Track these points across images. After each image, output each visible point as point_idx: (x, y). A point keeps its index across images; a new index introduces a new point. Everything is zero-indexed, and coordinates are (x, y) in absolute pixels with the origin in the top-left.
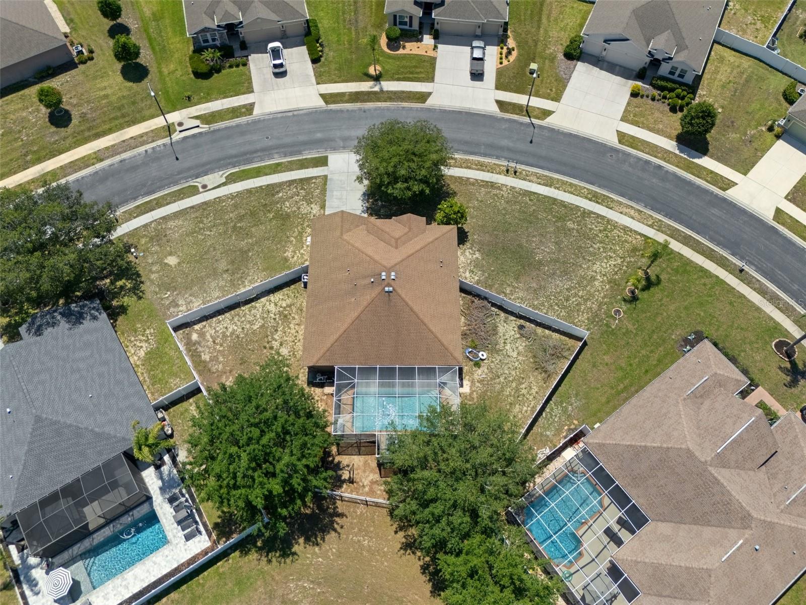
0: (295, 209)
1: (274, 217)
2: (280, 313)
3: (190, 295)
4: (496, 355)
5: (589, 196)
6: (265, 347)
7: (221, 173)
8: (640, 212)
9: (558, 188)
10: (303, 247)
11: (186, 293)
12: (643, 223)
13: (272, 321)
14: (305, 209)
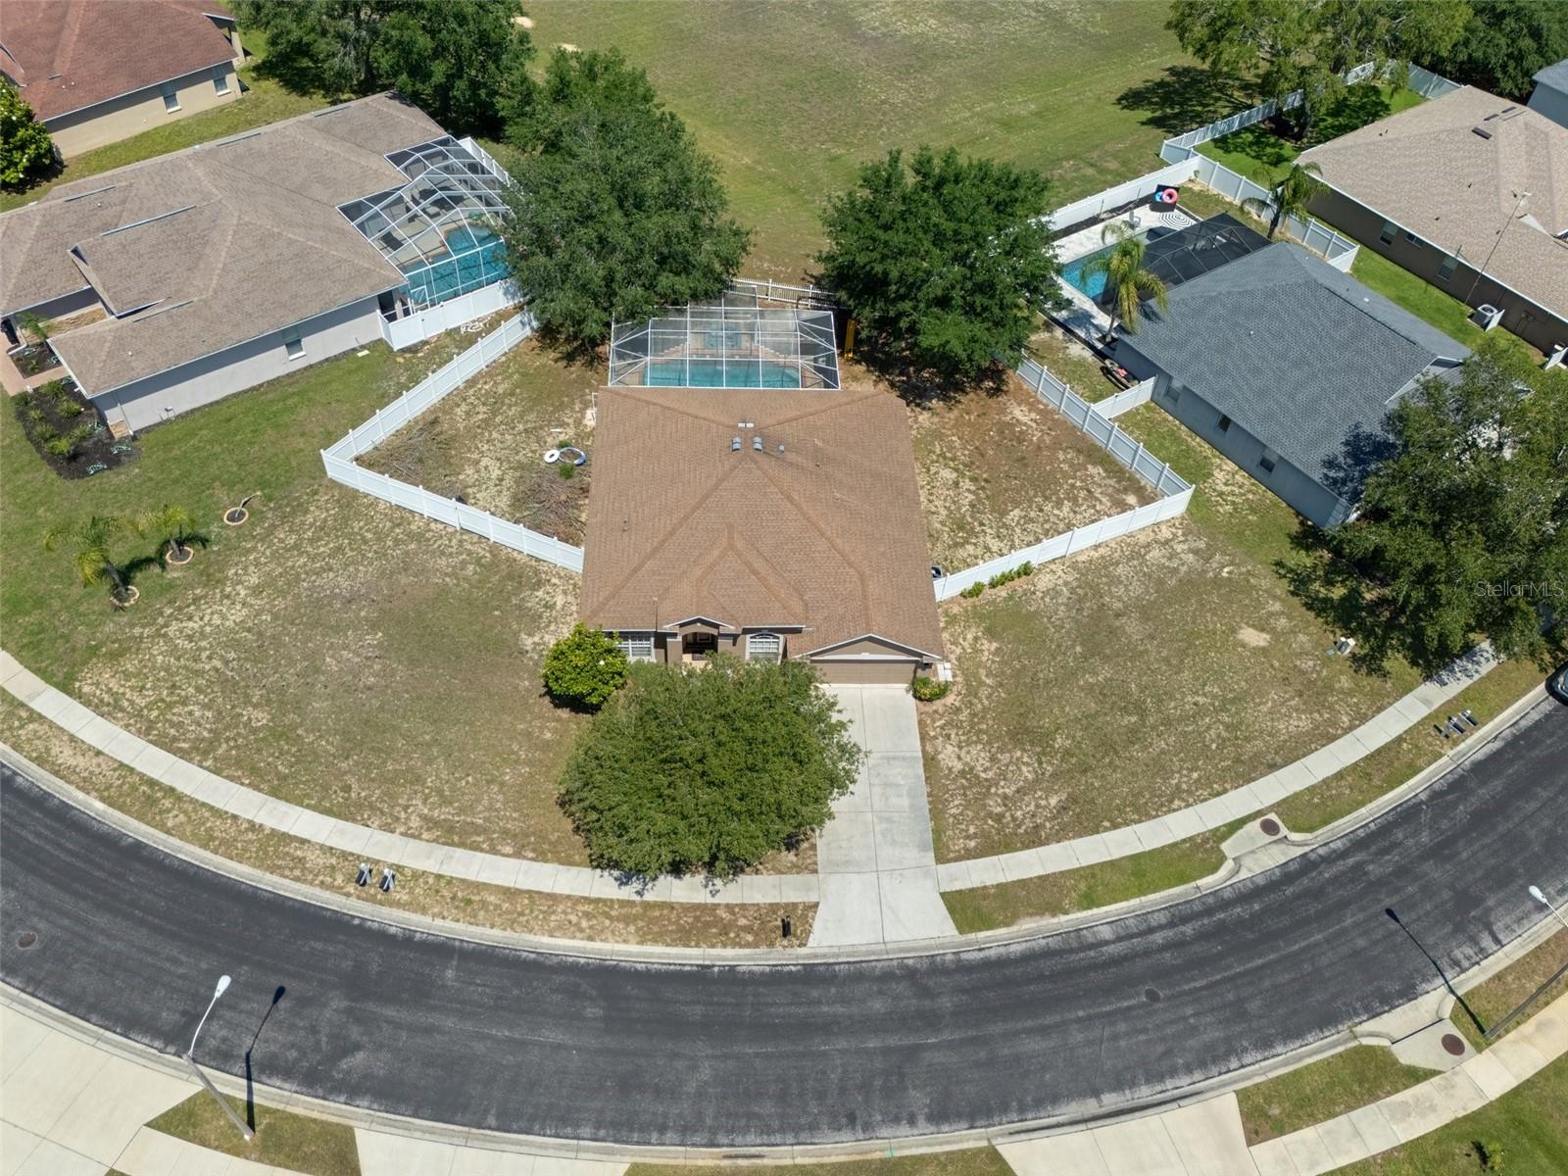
7: (1244, 875)
10: (959, 659)
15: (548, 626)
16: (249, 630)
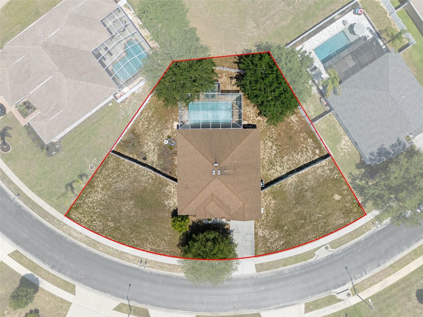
0: (272, 233)
1: (283, 226)
2: (274, 165)
3: (323, 176)
4: (159, 143)
5: (98, 245)
6: (280, 146)
7: (318, 258)
8: (70, 235)
9: (117, 251)
10: (265, 206)
11: (326, 177)
12: (69, 226)
13: (278, 161)
14: (266, 232)
15: (170, 198)
16: (103, 201)
